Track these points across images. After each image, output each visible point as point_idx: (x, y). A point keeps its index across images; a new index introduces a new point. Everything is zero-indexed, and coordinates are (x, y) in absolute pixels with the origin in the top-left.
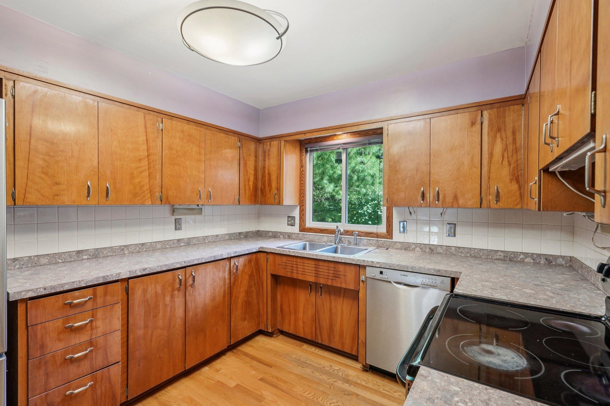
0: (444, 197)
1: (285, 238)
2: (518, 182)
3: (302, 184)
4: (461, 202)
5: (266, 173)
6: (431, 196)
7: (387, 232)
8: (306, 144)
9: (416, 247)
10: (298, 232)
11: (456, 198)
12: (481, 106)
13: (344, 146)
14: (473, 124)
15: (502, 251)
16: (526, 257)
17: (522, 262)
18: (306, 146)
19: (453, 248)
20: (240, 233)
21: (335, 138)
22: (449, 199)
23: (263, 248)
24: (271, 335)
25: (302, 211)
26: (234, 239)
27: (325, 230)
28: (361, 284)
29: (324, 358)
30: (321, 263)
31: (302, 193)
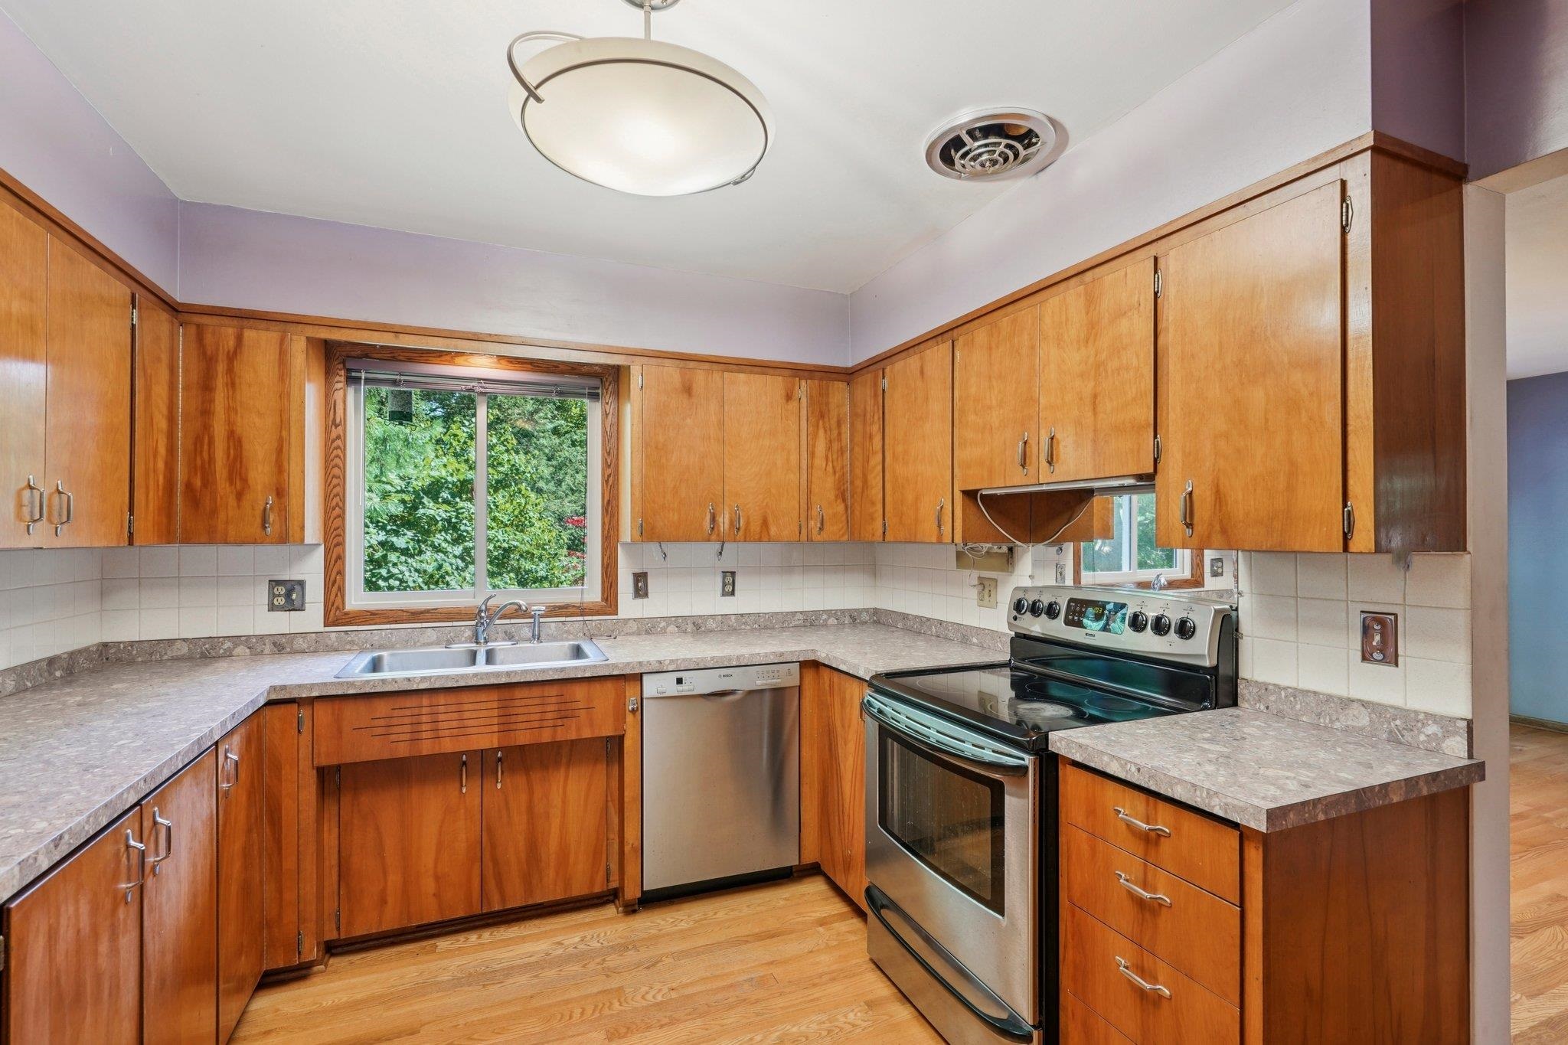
0: (748, 523)
1: (261, 653)
2: (844, 500)
3: (334, 476)
4: (773, 530)
5: (216, 432)
6: (727, 521)
7: (605, 599)
8: (348, 357)
9: (668, 625)
10: (321, 628)
11: (765, 523)
12: (798, 371)
13: (487, 385)
14: (789, 397)
15: (801, 612)
16: (829, 617)
17: (825, 625)
18: (348, 366)
19: (733, 617)
20: (51, 661)
21: (459, 360)
22: (755, 527)
23: (283, 688)
24: (303, 972)
25: (336, 562)
26: (35, 688)
27: (428, 611)
28: (629, 718)
29: (523, 939)
30: (519, 693)
31: (337, 505)
